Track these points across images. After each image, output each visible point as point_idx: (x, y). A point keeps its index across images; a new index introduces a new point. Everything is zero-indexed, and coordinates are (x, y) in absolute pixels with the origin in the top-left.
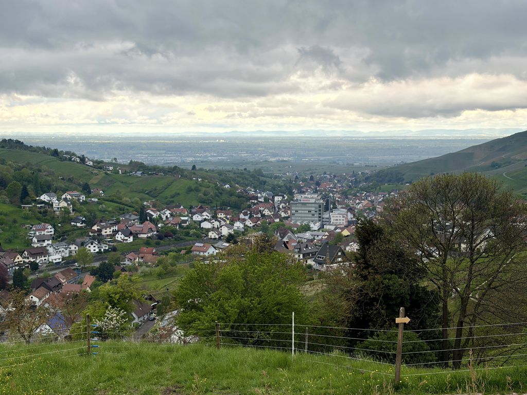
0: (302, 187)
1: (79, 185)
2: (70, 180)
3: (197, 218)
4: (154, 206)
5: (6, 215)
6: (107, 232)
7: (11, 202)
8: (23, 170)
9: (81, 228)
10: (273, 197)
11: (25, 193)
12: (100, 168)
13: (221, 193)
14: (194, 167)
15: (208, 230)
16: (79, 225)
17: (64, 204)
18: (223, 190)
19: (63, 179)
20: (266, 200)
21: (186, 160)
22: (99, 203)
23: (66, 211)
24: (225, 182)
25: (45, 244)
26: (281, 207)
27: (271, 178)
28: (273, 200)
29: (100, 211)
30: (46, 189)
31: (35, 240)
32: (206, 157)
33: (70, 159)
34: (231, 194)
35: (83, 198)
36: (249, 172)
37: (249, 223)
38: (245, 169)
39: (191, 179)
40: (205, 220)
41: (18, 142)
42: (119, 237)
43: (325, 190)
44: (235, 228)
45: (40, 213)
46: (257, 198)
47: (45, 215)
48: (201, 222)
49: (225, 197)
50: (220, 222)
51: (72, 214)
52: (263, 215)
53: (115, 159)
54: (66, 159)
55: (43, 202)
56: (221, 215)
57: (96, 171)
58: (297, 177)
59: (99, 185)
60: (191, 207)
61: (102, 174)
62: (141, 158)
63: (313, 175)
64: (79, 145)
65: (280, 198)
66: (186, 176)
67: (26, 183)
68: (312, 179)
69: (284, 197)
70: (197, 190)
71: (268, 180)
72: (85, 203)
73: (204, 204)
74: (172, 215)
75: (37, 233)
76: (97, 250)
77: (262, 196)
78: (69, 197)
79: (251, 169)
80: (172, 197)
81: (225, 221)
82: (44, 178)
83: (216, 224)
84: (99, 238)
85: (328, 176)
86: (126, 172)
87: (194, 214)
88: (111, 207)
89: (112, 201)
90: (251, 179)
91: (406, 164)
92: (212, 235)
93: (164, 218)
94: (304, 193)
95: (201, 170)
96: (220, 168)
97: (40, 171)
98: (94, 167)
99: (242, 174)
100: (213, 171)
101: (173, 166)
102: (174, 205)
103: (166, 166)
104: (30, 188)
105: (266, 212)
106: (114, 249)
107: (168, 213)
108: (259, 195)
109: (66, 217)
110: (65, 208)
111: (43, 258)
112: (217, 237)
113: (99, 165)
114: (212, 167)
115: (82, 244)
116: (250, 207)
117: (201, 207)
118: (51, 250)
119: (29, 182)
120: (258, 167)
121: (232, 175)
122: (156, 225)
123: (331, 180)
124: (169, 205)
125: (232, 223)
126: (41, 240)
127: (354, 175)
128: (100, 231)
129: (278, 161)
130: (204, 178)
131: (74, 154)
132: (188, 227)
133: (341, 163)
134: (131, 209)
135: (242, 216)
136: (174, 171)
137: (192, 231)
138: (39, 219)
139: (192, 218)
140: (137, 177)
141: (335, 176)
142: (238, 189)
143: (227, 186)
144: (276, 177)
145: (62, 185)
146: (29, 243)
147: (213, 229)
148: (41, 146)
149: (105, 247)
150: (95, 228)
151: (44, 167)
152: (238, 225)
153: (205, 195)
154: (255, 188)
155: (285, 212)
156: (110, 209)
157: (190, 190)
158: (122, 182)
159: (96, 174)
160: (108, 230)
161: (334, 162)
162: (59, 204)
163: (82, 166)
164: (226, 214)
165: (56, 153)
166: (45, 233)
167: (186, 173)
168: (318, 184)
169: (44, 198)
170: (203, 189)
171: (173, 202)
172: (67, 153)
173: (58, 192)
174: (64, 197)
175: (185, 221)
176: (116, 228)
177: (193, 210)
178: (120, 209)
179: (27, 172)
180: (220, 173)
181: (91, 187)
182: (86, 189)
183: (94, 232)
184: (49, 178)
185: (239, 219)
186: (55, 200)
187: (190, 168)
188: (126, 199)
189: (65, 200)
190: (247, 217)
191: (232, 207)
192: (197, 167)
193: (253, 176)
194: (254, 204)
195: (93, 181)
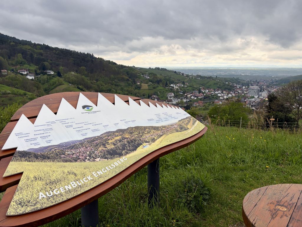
0: (253, 84)
1: (182, 82)
2: (179, 80)
3: (216, 92)
4: (203, 89)
5: (161, 90)
6: (189, 96)
7: (163, 86)
9: (181, 94)
10: (242, 87)
11: (167, 84)
12: (188, 77)
13: (225, 85)
14: (217, 77)
15: (220, 97)
16: (181, 93)
17: (177, 87)
18: (225, 84)
19: (177, 80)
20: (240, 88)
21: (214, 75)
22: (187, 87)
23: (177, 89)
24: (226, 81)
25: (171, 99)
26: (245, 90)
27: (242, 80)
28: (242, 88)
29: (187, 89)
30: (172, 83)
31: (169, 97)
32: (221, 73)
33: (179, 74)
34: (228, 85)
35: (182, 86)
36: (235, 78)
37: (233, 95)
38: (233, 78)
39: (215, 80)
40: (219, 93)
41: (165, 69)
42: (192, 97)
43: (261, 85)
44: (229, 96)
45: (170, 89)
47: (172, 90)
48: (218, 94)
49: (226, 86)
50: (224, 94)
51: (179, 90)
52: (238, 93)
53: (192, 74)
54: (178, 74)
55: (172, 87)
56: (224, 92)
57: (186, 78)
58: (251, 81)
59: (187, 82)
61: (188, 78)
62: (200, 74)
63: (257, 80)
64: (182, 70)
65: (245, 87)
66: (214, 80)
67: (167, 81)
69: (246, 87)
70: (217, 84)
71: (241, 81)
72: (183, 87)
73: (219, 88)
74: (208, 91)
75: (170, 95)
76: (186, 101)
77: (238, 86)
78: (178, 85)
79: (235, 77)
80: (209, 86)
81: (225, 94)
82: (172, 79)
83: (223, 95)
84: (186, 97)
85: (262, 80)
86: (195, 78)
88: (190, 88)
89: (191, 87)
90: (235, 81)
91: (292, 77)
92: (221, 98)
93: (206, 92)
94: (253, 86)
95: (219, 77)
96: (225, 77)
97: (171, 77)
98: (186, 76)
99: (232, 79)
100: (223, 78)
101: (210, 76)
102: (209, 88)
103: (208, 76)
104: (168, 82)
105: (240, 92)
106: (191, 101)
107: (207, 91)
108: (237, 86)
109: (177, 91)
110: (177, 88)
111: (171, 102)
112: (223, 99)
113: (187, 76)
114: (222, 77)
115: (182, 99)
116: (234, 90)
117: (218, 89)
118: (173, 100)
119: (168, 80)
120: (237, 77)
121: (229, 79)
122: (204, 94)
123: (263, 82)
124: (208, 88)
125: (228, 94)
126: (170, 97)
127: (272, 80)
128: (187, 95)
129: (245, 75)
130: (219, 80)
131: (180, 73)
132: (213, 95)
133: (267, 76)
134: (196, 89)
135: (231, 92)
136: (210, 78)
137: (215, 97)
138: (170, 91)
139: (215, 93)
140: (199, 79)
141: (264, 80)
142: (230, 84)
143: (227, 83)
144: (244, 80)
145: (177, 81)
146: (167, 98)
147: (221, 96)
148: (171, 70)
149: (188, 100)
150: (186, 94)
151: (172, 76)
152: (230, 95)
153: (219, 85)
154: (236, 84)
155: (246, 92)
156: (190, 89)
157: (215, 84)
158: (194, 81)
159: (187, 79)
160: (189, 95)
161: (265, 76)
162: (176, 87)
163: (182, 76)
164: (226, 92)
165: (175, 72)
166: (172, 95)
167: (214, 78)
168: (258, 83)
169: (172, 85)
170: (219, 84)
171: (209, 87)
172: (179, 72)
173: (176, 84)
174: (177, 85)
175: (213, 94)
176: (191, 95)
177: (215, 90)
178: (193, 89)
179: (167, 78)
180: (225, 79)
181: (185, 82)
182: (183, 83)
183: (185, 96)
184: (173, 80)
185: (230, 94)
186: (175, 86)
187: (215, 77)
188: (195, 86)
189: (178, 86)
190: (233, 93)
191: (228, 90)
192: (218, 77)
193: (236, 80)
194: (236, 89)
195: (186, 81)
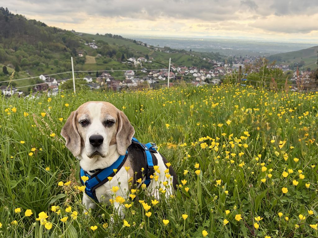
0: (236, 61)
1: (144, 55)
2: (141, 53)
3: (191, 72)
4: (174, 66)
5: (116, 65)
6: (155, 75)
7: (118, 61)
8: (122, 48)
9: (145, 73)
10: (224, 65)
11: (123, 57)
12: (153, 49)
13: (202, 62)
14: (191, 50)
15: (196, 77)
16: (144, 72)
17: (138, 63)
18: (203, 60)
19: (138, 52)
20: (221, 66)
22: (152, 63)
23: (139, 66)
24: (204, 57)
25: (131, 79)
26: (227, 69)
27: (223, 56)
28: (224, 66)
29: (153, 66)
30: (132, 56)
31: (127, 77)
32: (195, 46)
33: (141, 44)
34: (206, 62)
35: (146, 60)
36: (214, 53)
37: (213, 75)
38: (212, 52)
39: (190, 55)
40: (195, 73)
41: (120, 36)
42: (160, 78)
43: (246, 63)
44: (207, 77)
45: (129, 65)
46: (217, 65)
47: (131, 67)
48: (193, 73)
49: (203, 64)
50: (201, 74)
51: (142, 67)
52: (219, 72)
53: (159, 45)
54: (139, 44)
55: (130, 61)
56: (201, 71)
57: (151, 50)
58: (234, 57)
59: (152, 56)
60: (189, 67)
61: (153, 51)
63: (242, 56)
66: (187, 54)
67: (123, 53)
68: (241, 57)
69: (228, 65)
70: (192, 60)
71: (222, 57)
72: (147, 63)
73: (195, 66)
75: (128, 74)
76: (151, 82)
77: (219, 64)
78: (140, 60)
79: (215, 52)
80: (182, 62)
81: (203, 74)
82: (130, 51)
83: (199, 75)
84: (152, 78)
85: (248, 57)
86: (163, 51)
87: (190, 70)
88: (157, 65)
89: (157, 62)
90: (215, 57)
91: (283, 53)
92: (197, 79)
93: (178, 71)
94: (237, 63)
95: (194, 51)
96: (201, 51)
97: (129, 48)
98: (150, 48)
99: (211, 54)
100: (198, 52)
101: (182, 49)
102: (182, 66)
103: (179, 49)
104: (125, 55)
105: (221, 71)
106: (158, 82)
107: (180, 69)
108: (218, 63)
110: (139, 64)
111: (130, 84)
112: (199, 80)
113: (152, 48)
114: (198, 51)
115: (145, 80)
116: (214, 68)
117: (193, 67)
118: (133, 81)
119: (125, 53)
120: (217, 52)
121: (206, 54)
122: (175, 73)
123: (249, 59)
124: (180, 65)
125: (206, 74)
126: (130, 76)
127: (259, 57)
128: (152, 74)
129: (226, 49)
130: (195, 55)
131: (142, 42)
132: (188, 75)
133: (254, 51)
134: (165, 66)
135: (210, 72)
136: (182, 51)
137: (189, 77)
138: (128, 68)
139: (189, 72)
140: (167, 53)
141: (251, 57)
142: (209, 60)
143: (205, 59)
144: (225, 56)
145: (138, 55)
146: (124, 78)
147: (198, 77)
148: (129, 38)
149: (154, 81)
150: (151, 73)
151: (130, 47)
152: (209, 76)
153: (195, 62)
154: (216, 60)
155: (229, 71)
156: (157, 66)
157: (189, 60)
158: (161, 55)
159: (151, 51)
160: (156, 74)
161: (251, 51)
162: (136, 62)
163: (145, 47)
164: (204, 71)
165: (135, 41)
166: (131, 74)
167: (187, 53)
168: (243, 60)
169: (131, 59)
170: (195, 60)
171: (181, 64)
172: (139, 42)
173: (137, 57)
174: (138, 59)
175: (186, 73)
176: (159, 74)
177: (190, 68)
178: (161, 66)
179: (124, 48)
180: (202, 53)
181: (149, 56)
182: (147, 57)
183: (150, 75)
184: (132, 52)
187: (189, 51)
188: (163, 62)
189: (139, 61)
190: (212, 73)
191: (206, 68)
192: (192, 50)
193: (215, 55)
194: (216, 67)
195: (149, 54)
